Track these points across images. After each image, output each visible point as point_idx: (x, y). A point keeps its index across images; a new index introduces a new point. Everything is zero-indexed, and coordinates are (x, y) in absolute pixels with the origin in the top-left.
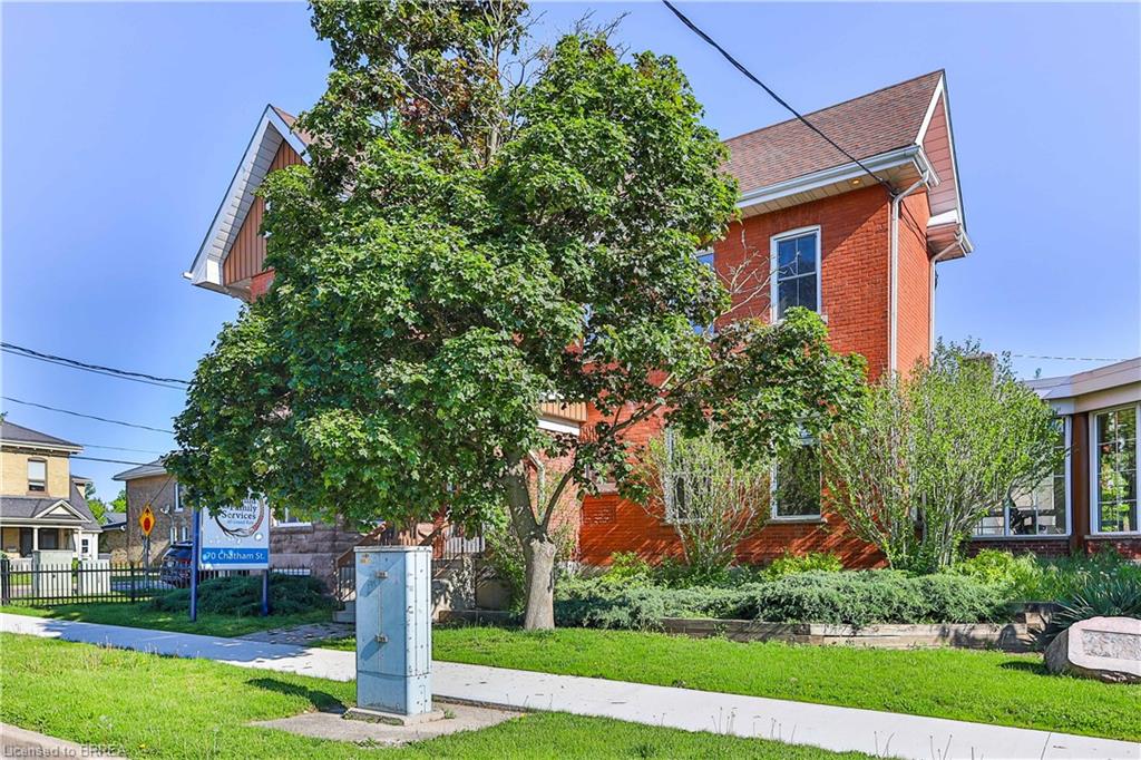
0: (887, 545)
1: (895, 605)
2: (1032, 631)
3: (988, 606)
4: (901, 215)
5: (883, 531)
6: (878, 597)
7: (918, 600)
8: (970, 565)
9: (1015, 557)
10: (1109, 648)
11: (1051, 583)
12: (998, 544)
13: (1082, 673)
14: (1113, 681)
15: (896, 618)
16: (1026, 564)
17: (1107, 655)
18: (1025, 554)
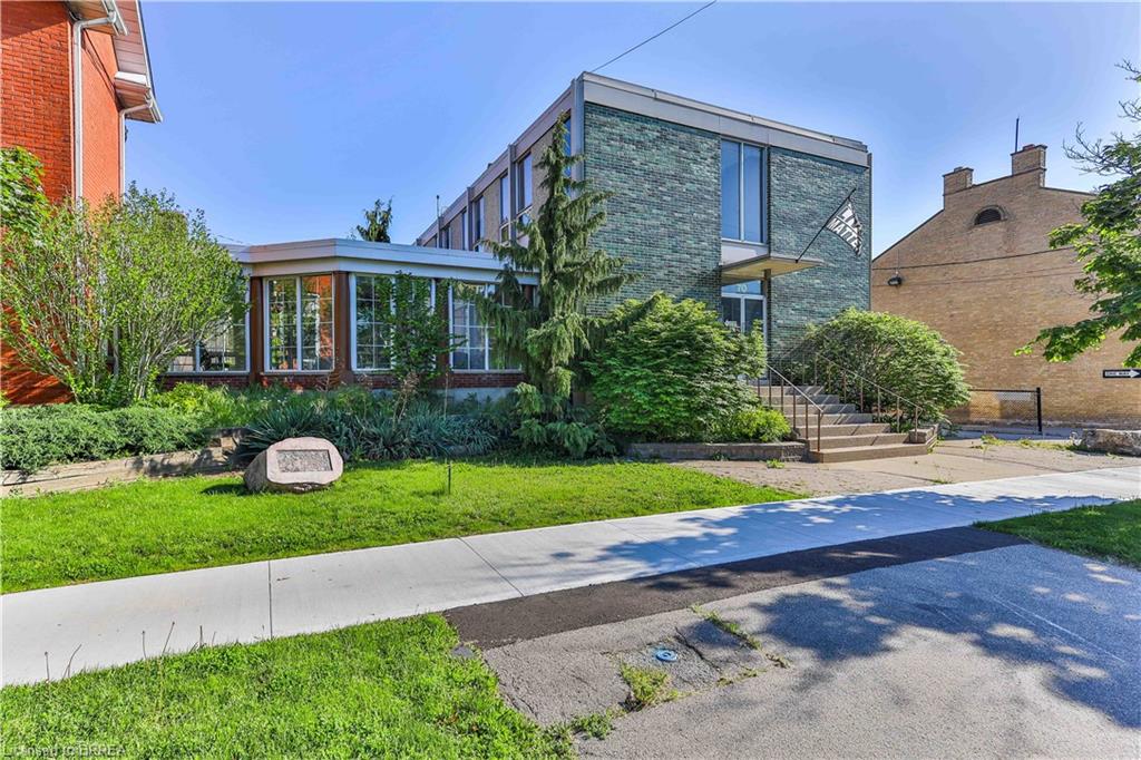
0: (71, 378)
1: (82, 442)
2: (226, 453)
3: (187, 434)
4: (84, 46)
5: (67, 363)
6: (60, 435)
7: (112, 435)
8: (166, 397)
9: (210, 390)
10: (298, 464)
11: (241, 412)
12: (194, 378)
13: (279, 489)
14: (303, 492)
15: (84, 455)
16: (218, 395)
17: (297, 470)
18: (218, 386)
